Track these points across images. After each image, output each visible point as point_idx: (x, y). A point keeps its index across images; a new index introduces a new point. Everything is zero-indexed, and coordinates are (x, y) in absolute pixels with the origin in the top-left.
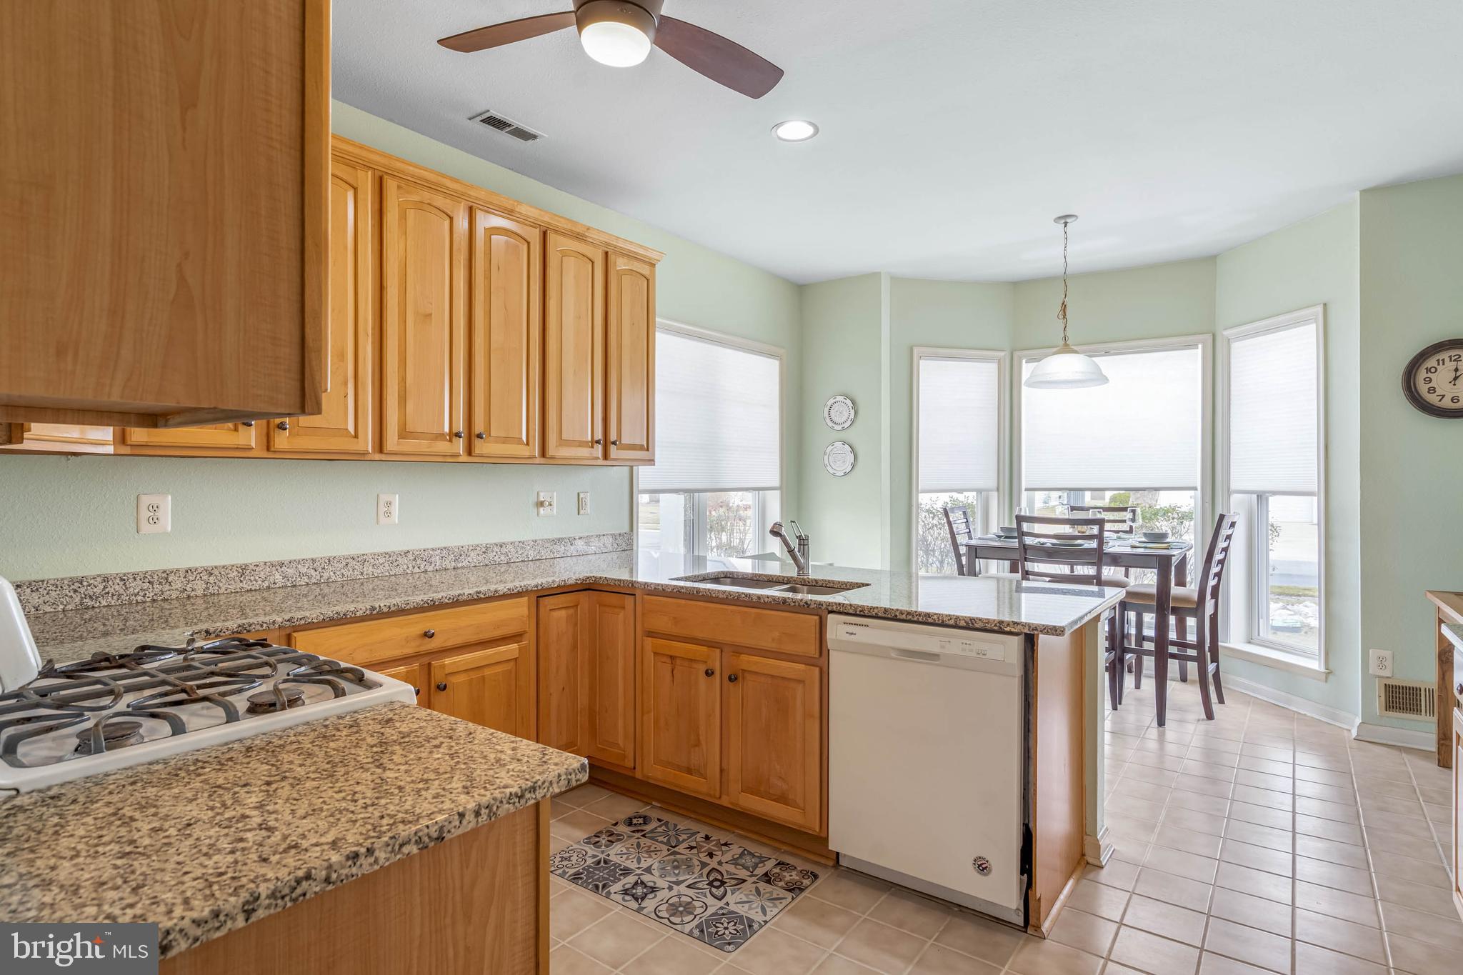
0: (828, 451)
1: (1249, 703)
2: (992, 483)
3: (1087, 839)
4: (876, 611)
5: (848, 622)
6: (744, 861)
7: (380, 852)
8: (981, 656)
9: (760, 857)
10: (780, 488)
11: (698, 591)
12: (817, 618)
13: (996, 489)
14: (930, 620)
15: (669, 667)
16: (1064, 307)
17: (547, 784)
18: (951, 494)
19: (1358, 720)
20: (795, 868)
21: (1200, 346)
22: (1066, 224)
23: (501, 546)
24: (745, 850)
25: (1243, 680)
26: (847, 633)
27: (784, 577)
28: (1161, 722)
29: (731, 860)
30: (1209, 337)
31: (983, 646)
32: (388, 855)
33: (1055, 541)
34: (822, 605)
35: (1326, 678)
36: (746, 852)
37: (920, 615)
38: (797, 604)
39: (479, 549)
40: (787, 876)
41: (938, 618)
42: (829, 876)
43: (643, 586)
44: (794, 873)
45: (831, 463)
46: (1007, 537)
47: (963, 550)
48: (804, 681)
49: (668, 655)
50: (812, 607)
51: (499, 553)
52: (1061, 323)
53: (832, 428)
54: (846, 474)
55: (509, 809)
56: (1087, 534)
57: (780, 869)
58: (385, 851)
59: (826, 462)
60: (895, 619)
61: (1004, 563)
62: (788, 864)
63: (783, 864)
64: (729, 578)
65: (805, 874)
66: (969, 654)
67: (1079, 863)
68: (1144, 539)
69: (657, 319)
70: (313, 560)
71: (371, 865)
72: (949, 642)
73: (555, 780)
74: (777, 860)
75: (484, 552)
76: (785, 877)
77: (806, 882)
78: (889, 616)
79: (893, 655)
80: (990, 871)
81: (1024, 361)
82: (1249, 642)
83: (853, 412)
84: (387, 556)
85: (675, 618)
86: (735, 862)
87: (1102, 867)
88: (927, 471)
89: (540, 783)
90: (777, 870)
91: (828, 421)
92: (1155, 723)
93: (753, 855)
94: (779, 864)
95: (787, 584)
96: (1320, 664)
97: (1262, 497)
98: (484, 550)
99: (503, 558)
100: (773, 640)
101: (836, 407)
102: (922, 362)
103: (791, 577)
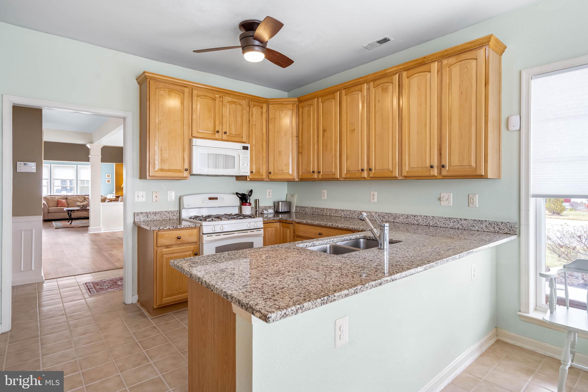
23: (415, 217)
39: (403, 216)
51: (414, 219)
70: (350, 211)
75: (407, 218)
84: (370, 213)
98: (406, 217)
99: (415, 222)
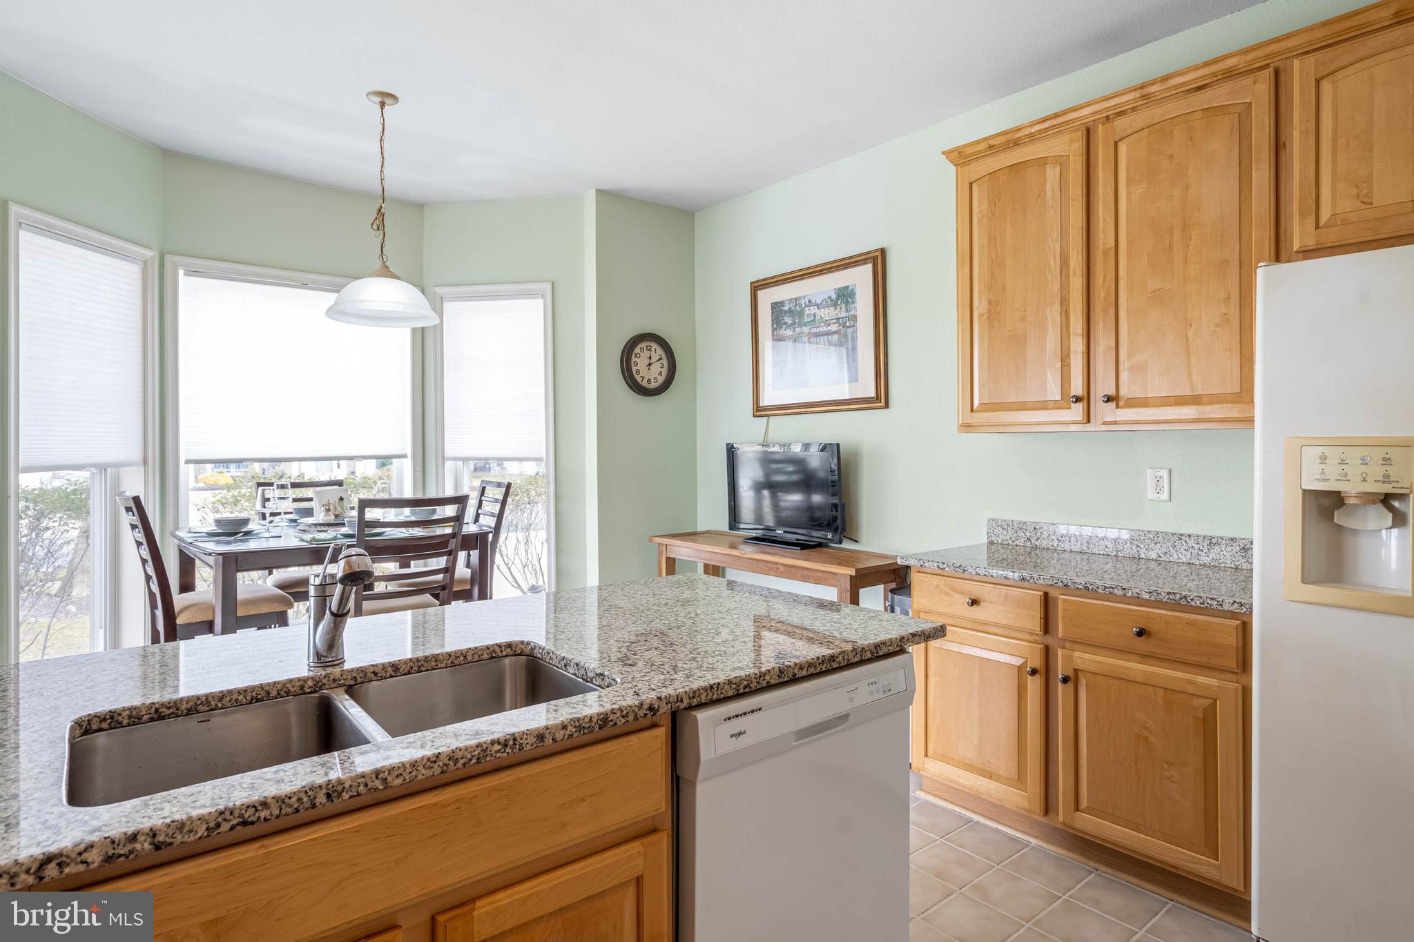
2: (135, 454)
5: (731, 714)
8: (888, 693)
22: (382, 105)
26: (732, 736)
37: (823, 662)
41: (844, 658)
66: (876, 697)
72: (856, 689)
79: (793, 742)
81: (181, 272)
102: (22, 233)
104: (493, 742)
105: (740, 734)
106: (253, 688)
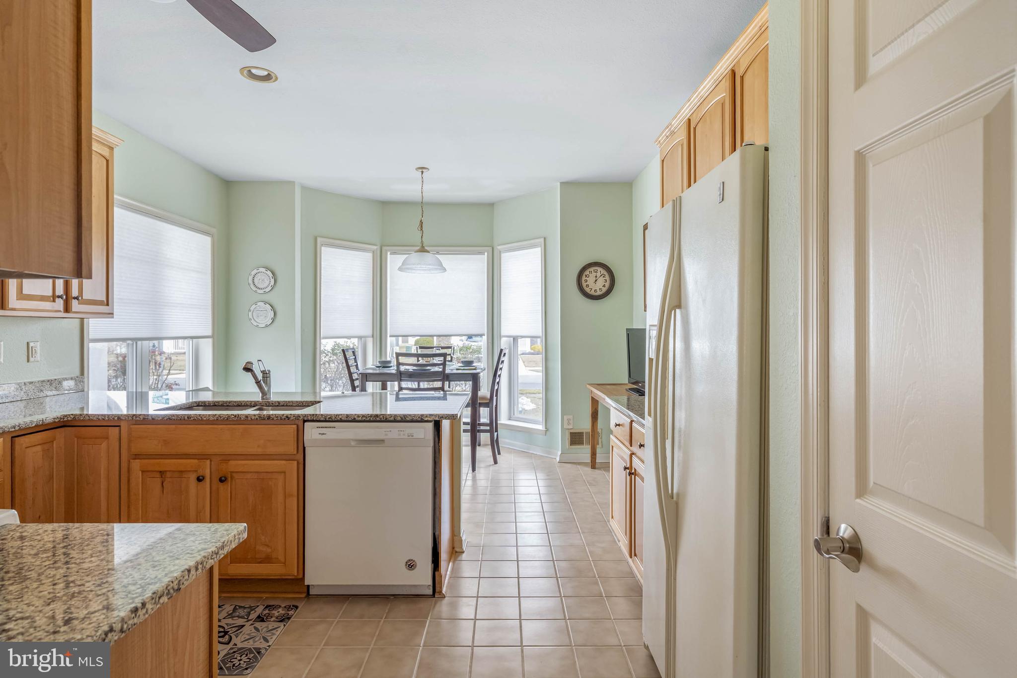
0: (252, 309)
1: (511, 452)
2: (370, 333)
3: (456, 538)
4: (340, 417)
5: (320, 426)
6: (238, 614)
7: (149, 604)
8: (411, 437)
9: (250, 607)
10: (212, 337)
11: (189, 417)
12: (296, 426)
13: (371, 336)
14: (378, 419)
15: (159, 480)
16: (421, 222)
17: (229, 543)
18: (335, 340)
19: (559, 453)
20: (280, 606)
21: (486, 254)
22: (422, 172)
24: (236, 606)
25: (507, 441)
26: (319, 434)
27: (252, 402)
28: (474, 470)
29: (228, 616)
30: (490, 249)
31: (408, 431)
32: (153, 606)
33: (415, 368)
34: (300, 417)
35: (546, 433)
36: (237, 607)
37: (371, 416)
38: (279, 418)
40: (276, 613)
41: (383, 417)
42: (303, 605)
43: (130, 418)
44: (280, 610)
45: (255, 318)
46: (384, 367)
47: (355, 376)
48: (285, 472)
49: (158, 471)
50: (291, 419)
52: (419, 234)
53: (256, 292)
54: (267, 326)
55: (211, 563)
56: (431, 363)
57: (269, 610)
58: (151, 603)
59: (250, 316)
60: (354, 421)
61: (376, 384)
62: (273, 605)
63: (270, 606)
64: (202, 406)
65: (288, 608)
66: (404, 437)
67: (452, 553)
68: (461, 365)
69: (115, 196)
71: (144, 615)
72: (390, 431)
73: (233, 539)
74: (264, 605)
76: (274, 614)
77: (291, 613)
78: (350, 419)
79: (353, 443)
80: (416, 566)
81: (389, 253)
82: (510, 419)
83: (273, 281)
85: (165, 440)
86: (230, 616)
87: (463, 552)
88: (327, 324)
89: (226, 543)
90: (267, 611)
91: (252, 286)
92: (471, 471)
93: (245, 608)
94: (266, 607)
95: (254, 406)
96: (543, 427)
97: (515, 339)
100: (258, 446)
101: (259, 276)
102: (323, 248)
103: (258, 401)
104: (232, 415)
105: (323, 434)
106: (238, 401)
